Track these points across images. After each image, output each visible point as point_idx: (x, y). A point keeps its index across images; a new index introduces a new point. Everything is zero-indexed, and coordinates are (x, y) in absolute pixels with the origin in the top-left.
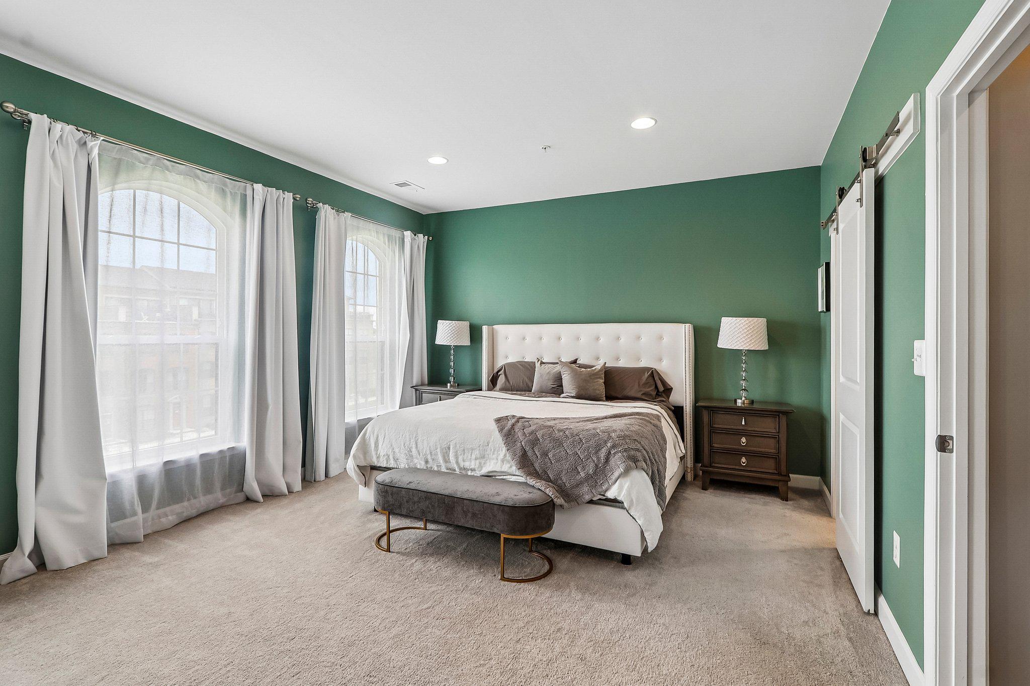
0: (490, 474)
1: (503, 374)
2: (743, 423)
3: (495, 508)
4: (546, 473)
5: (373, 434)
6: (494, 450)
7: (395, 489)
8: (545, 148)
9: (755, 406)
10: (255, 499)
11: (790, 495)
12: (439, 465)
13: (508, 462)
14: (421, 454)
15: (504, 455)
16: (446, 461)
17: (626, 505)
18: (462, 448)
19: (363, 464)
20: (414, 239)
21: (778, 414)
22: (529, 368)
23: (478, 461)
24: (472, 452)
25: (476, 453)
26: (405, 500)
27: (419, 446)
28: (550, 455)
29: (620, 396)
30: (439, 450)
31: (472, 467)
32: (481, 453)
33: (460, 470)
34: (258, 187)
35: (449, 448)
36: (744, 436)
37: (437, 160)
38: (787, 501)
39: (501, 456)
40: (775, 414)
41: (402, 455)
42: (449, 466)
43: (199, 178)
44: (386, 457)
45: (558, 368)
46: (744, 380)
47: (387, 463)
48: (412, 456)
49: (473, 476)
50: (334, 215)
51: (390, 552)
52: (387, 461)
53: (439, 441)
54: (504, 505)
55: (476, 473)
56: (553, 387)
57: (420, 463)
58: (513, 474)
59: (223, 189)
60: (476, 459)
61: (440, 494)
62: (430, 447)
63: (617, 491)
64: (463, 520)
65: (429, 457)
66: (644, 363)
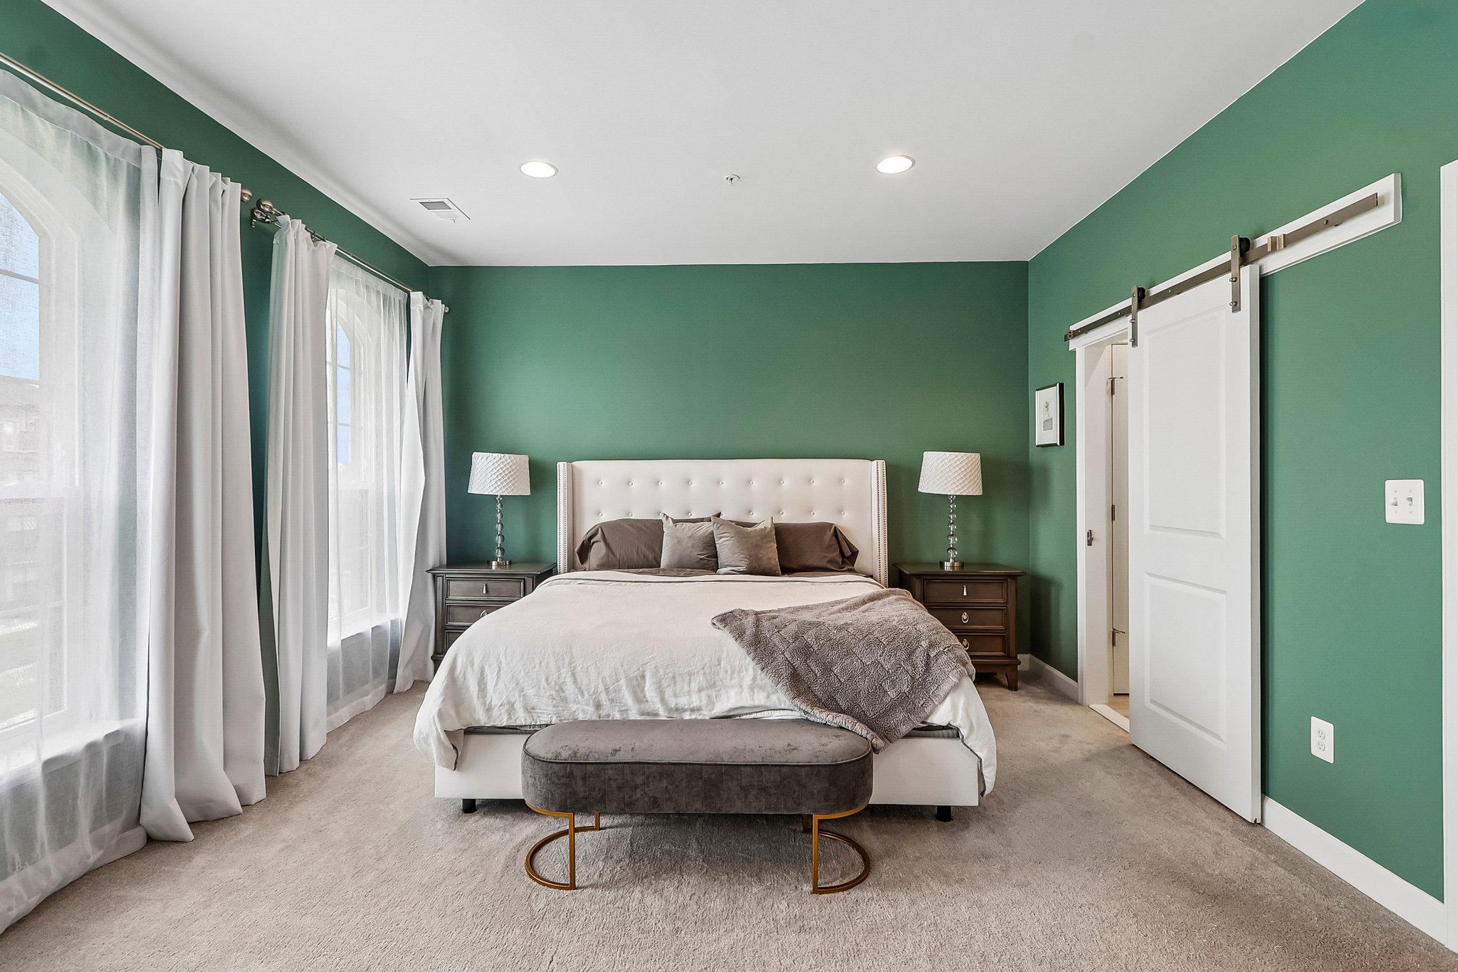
0: (731, 714)
1: (601, 540)
2: (965, 594)
3: (803, 772)
4: (833, 699)
5: (472, 666)
6: (733, 672)
7: (590, 768)
8: (732, 179)
9: (967, 570)
10: (175, 836)
11: (1019, 684)
12: (623, 708)
13: (762, 688)
14: (586, 693)
15: (753, 678)
16: (640, 698)
17: (964, 732)
18: (671, 675)
19: (456, 725)
20: (426, 307)
21: (1005, 578)
22: (652, 531)
23: (703, 694)
24: (690, 680)
25: (700, 680)
26: (614, 785)
27: (579, 679)
28: (836, 670)
29: (795, 566)
30: (623, 682)
31: (695, 704)
32: (708, 677)
33: (669, 713)
34: (173, 157)
35: (643, 677)
36: (965, 610)
37: (538, 169)
38: (1017, 690)
39: (748, 680)
40: (1002, 578)
41: (544, 700)
42: (647, 708)
43: (34, 108)
44: (507, 707)
45: (706, 527)
46: (952, 535)
47: (510, 718)
48: (565, 700)
49: (696, 721)
50: (308, 244)
51: (576, 888)
52: (509, 714)
53: (622, 666)
54: (819, 765)
55: (701, 714)
56: (701, 559)
57: (583, 711)
58: (776, 708)
59: (89, 145)
60: (700, 690)
61: (690, 764)
62: (604, 679)
63: (951, 714)
64: (739, 803)
65: (603, 697)
66: (818, 517)
